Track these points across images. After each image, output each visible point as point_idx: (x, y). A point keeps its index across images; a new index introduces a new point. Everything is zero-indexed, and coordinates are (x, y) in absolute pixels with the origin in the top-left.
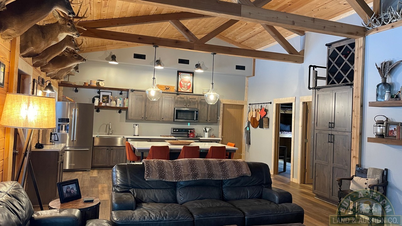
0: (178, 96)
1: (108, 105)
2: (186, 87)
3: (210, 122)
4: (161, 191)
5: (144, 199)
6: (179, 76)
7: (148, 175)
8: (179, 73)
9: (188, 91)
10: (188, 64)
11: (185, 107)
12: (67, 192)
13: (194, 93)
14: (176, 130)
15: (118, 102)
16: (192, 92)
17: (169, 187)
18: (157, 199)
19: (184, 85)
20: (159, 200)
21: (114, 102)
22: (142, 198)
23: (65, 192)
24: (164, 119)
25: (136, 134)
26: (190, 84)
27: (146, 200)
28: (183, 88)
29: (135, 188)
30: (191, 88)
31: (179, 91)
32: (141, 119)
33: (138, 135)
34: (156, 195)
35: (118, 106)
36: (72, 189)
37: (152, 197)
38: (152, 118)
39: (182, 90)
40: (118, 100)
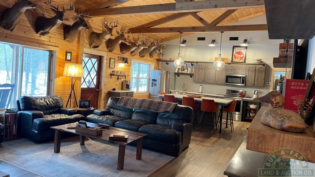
0: (230, 65)
1: (183, 72)
2: (239, 58)
3: (256, 86)
4: (124, 112)
5: (115, 114)
6: (234, 50)
7: (119, 103)
8: (234, 48)
9: (241, 61)
10: (238, 40)
11: (235, 73)
12: (83, 104)
13: (247, 62)
14: (229, 91)
15: (188, 70)
16: (245, 62)
17: (129, 111)
18: (120, 116)
19: (238, 57)
20: (121, 116)
21: (187, 70)
22: (114, 113)
23: (82, 104)
24: (218, 83)
25: (200, 91)
26: (243, 56)
27: (115, 115)
28: (237, 59)
29: (113, 108)
30: (244, 59)
31: (233, 61)
32: (202, 81)
33: (202, 93)
34: (121, 114)
35: (189, 73)
36: (86, 103)
37: (118, 114)
38: (209, 81)
39: (236, 61)
40: (189, 68)
